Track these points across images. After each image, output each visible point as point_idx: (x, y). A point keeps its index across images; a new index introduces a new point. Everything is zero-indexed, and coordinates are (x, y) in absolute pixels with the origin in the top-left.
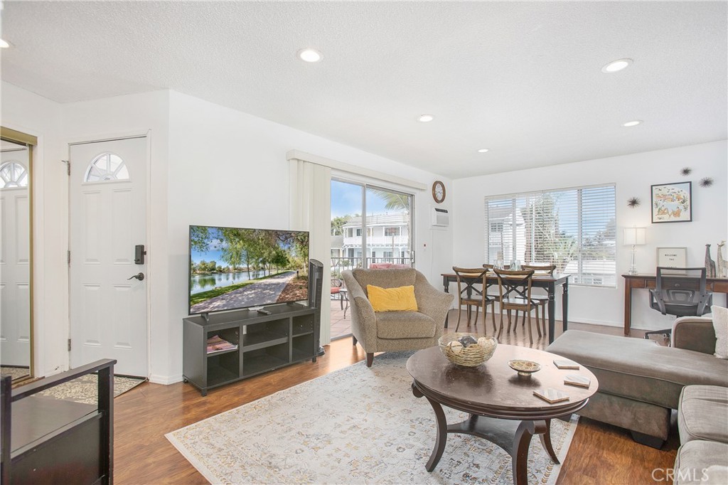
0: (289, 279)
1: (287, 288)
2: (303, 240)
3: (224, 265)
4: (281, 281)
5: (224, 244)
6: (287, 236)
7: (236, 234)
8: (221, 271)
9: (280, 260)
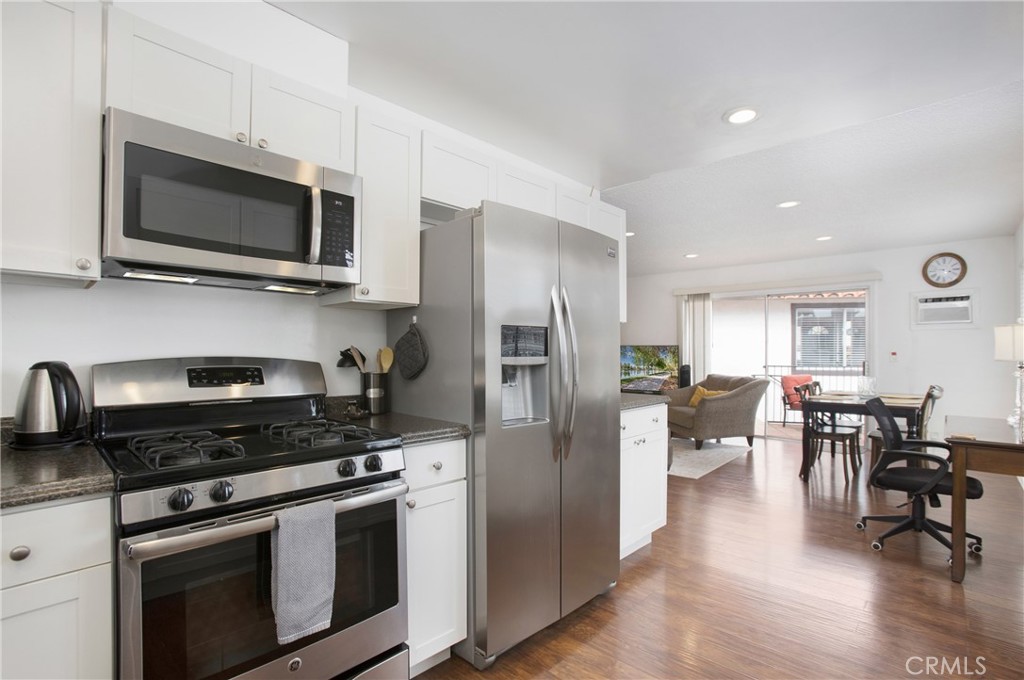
0: (666, 377)
1: (665, 383)
2: (676, 351)
3: (633, 366)
4: (661, 377)
5: (633, 355)
6: (664, 349)
7: (638, 349)
8: (632, 369)
9: (660, 364)
